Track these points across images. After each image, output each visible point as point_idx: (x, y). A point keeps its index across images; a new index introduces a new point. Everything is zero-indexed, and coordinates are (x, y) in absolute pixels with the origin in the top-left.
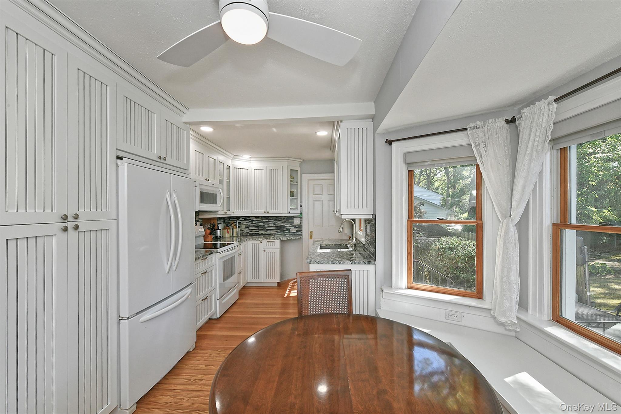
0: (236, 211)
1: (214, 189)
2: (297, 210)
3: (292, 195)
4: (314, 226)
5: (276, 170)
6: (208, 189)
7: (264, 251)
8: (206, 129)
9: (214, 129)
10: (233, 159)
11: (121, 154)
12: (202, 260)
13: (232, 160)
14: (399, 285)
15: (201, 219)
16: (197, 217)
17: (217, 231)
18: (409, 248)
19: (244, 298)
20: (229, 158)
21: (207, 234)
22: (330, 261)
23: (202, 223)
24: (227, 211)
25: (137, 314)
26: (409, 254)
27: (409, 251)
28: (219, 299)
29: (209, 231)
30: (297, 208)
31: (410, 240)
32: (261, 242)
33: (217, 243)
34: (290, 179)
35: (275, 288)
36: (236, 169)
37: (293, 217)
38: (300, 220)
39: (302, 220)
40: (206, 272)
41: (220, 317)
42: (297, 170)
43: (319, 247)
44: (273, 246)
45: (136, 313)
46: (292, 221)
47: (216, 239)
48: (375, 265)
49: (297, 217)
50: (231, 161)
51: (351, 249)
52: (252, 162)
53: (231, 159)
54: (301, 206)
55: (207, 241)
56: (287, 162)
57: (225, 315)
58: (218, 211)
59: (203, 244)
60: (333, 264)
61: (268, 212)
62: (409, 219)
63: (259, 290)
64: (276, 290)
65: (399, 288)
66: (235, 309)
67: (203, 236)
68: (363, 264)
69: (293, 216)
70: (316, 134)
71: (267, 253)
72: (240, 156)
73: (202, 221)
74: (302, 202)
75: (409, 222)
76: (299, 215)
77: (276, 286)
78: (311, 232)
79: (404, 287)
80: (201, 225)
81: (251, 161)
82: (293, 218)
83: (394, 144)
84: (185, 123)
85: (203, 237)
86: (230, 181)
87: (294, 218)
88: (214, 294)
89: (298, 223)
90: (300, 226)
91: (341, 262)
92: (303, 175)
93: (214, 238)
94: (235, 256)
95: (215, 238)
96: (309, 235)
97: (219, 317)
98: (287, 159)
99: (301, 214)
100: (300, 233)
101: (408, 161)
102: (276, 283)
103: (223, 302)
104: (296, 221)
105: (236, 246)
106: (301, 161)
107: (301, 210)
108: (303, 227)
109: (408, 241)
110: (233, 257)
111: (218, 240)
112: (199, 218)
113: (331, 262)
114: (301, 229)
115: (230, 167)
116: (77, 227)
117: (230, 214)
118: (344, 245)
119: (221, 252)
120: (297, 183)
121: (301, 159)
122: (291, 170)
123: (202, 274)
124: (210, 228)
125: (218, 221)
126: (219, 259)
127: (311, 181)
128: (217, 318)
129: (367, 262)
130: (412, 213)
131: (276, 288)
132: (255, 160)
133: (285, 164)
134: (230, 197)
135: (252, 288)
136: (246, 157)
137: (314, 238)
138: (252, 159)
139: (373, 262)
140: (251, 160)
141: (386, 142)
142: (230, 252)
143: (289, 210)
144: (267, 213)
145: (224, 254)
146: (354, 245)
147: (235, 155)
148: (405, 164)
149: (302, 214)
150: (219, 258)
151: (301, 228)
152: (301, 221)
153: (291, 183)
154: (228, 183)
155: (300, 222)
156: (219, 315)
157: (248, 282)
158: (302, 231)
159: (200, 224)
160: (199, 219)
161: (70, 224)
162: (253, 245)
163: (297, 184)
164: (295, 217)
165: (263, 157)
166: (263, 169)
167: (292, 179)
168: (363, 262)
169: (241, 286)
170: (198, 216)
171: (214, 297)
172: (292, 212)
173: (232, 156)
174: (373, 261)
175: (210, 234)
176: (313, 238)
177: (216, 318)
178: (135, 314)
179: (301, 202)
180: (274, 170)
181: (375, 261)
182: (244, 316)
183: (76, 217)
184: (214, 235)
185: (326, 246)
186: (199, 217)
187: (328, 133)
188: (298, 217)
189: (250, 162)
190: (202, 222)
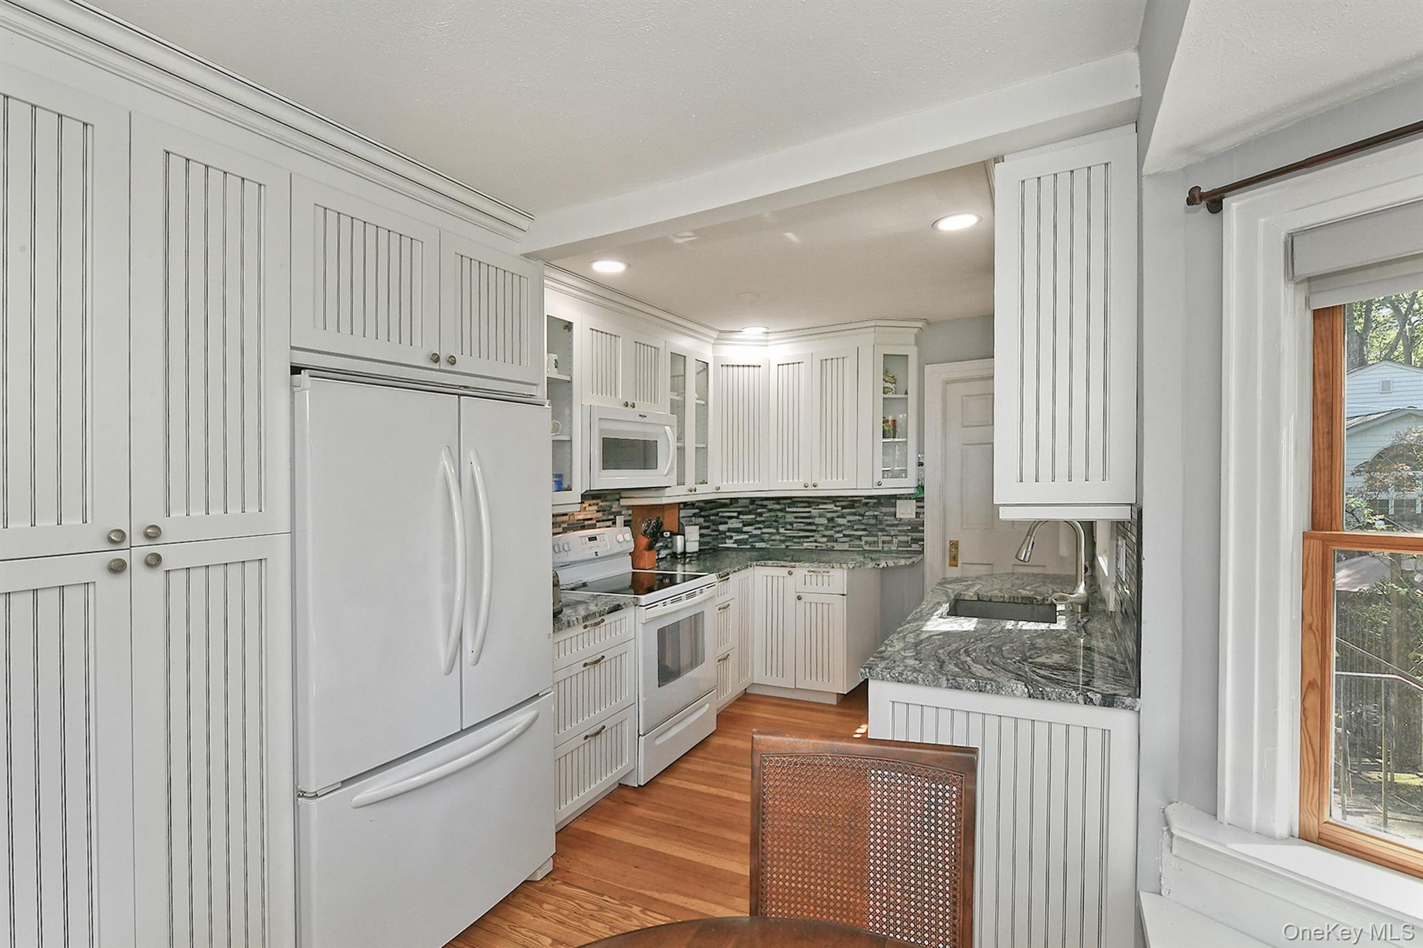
0: (725, 483)
1: (649, 429)
2: (906, 477)
3: (890, 429)
4: (964, 527)
5: (840, 361)
6: (630, 430)
7: (799, 598)
8: (609, 267)
9: (629, 266)
10: (718, 341)
11: (301, 359)
12: (585, 627)
13: (714, 344)
14: (1254, 815)
15: (628, 509)
16: (617, 502)
17: (676, 540)
18: (1314, 662)
19: (731, 731)
20: (706, 342)
21: (641, 548)
22: (946, 675)
23: (629, 518)
24: (698, 487)
25: (345, 783)
26: (1313, 687)
27: (1314, 674)
28: (644, 735)
29: (644, 541)
30: (906, 471)
31: (1317, 623)
32: (790, 573)
33: (675, 574)
34: (881, 384)
35: (831, 709)
36: (726, 368)
37: (895, 497)
38: (918, 507)
39: (923, 507)
40: (599, 660)
41: (645, 785)
42: (907, 356)
43: (945, 608)
44: (826, 584)
45: (342, 782)
46: (892, 510)
47: (673, 560)
48: (1139, 712)
49: (906, 499)
50: (713, 348)
51: (1061, 625)
52: (771, 345)
53: (713, 341)
54: (921, 464)
55: (641, 566)
56: (873, 335)
57: (663, 781)
58: (667, 487)
59: (631, 574)
60: (956, 688)
61: (814, 486)
62: (1313, 529)
63: (781, 709)
64: (831, 718)
65: (1254, 830)
66: (693, 765)
67: (630, 554)
68: (1081, 701)
69: (896, 495)
70: (938, 230)
71: (808, 606)
72: (733, 331)
73: (630, 512)
74: (924, 453)
75: (1316, 545)
76: (912, 491)
77: (835, 703)
78: (954, 545)
79: (1281, 829)
80: (627, 523)
81: (769, 343)
82: (893, 501)
83: (1234, 205)
84: (528, 256)
85: (630, 557)
86: (707, 403)
87: (898, 502)
88: (627, 721)
89: (909, 516)
90: (917, 527)
91: (989, 687)
92: (928, 368)
93: (669, 556)
94: (703, 612)
95: (671, 557)
96: (948, 554)
97: (642, 784)
98: (873, 323)
99: (921, 488)
100: (915, 547)
101: (1305, 267)
102: (835, 695)
103: (659, 742)
104: (906, 511)
105: (710, 585)
106: (920, 324)
107: (919, 475)
108: (927, 527)
109: (1307, 628)
110: (699, 613)
111: (678, 563)
112: (623, 506)
113: (948, 680)
114: (921, 534)
115: (707, 364)
116: (154, 561)
117: (705, 493)
118: (1047, 602)
119: (649, 606)
120: (906, 393)
121: (917, 320)
122: (884, 355)
123: (585, 665)
124: (647, 532)
125: (681, 511)
126: (643, 624)
127: (955, 385)
128: (639, 786)
129: (1097, 698)
130: (1330, 505)
131: (834, 709)
132: (783, 339)
133: (866, 340)
134: (707, 445)
135: (764, 703)
136: (753, 331)
137: (962, 563)
138: (771, 337)
139: (1128, 701)
140: (767, 341)
141: (1190, 201)
142: (686, 603)
143: (878, 477)
144: (813, 488)
145: (660, 610)
146: (1080, 607)
147: (720, 331)
148: (1291, 285)
149: (923, 488)
150: (644, 622)
151: (919, 531)
152: (919, 510)
153: (886, 396)
154: (703, 409)
155: (917, 513)
156: (642, 781)
157: (753, 683)
158: (923, 540)
159: (625, 521)
160: (621, 509)
161: (136, 554)
162: (770, 579)
163: (907, 398)
164: (899, 498)
165: (803, 327)
166: (802, 362)
167: (888, 385)
168: (1081, 697)
169: (731, 692)
170: (618, 500)
171: (628, 730)
172: (888, 482)
173: (715, 335)
174: (1129, 696)
175: (650, 547)
176: (959, 564)
177: (637, 786)
178: (338, 783)
179: (921, 450)
180: (835, 361)
181: (1139, 697)
182: (713, 791)
183: (153, 534)
184: (669, 548)
185: (979, 600)
186: (621, 504)
187: (980, 219)
188: (910, 499)
189: (767, 346)
190: (630, 515)
